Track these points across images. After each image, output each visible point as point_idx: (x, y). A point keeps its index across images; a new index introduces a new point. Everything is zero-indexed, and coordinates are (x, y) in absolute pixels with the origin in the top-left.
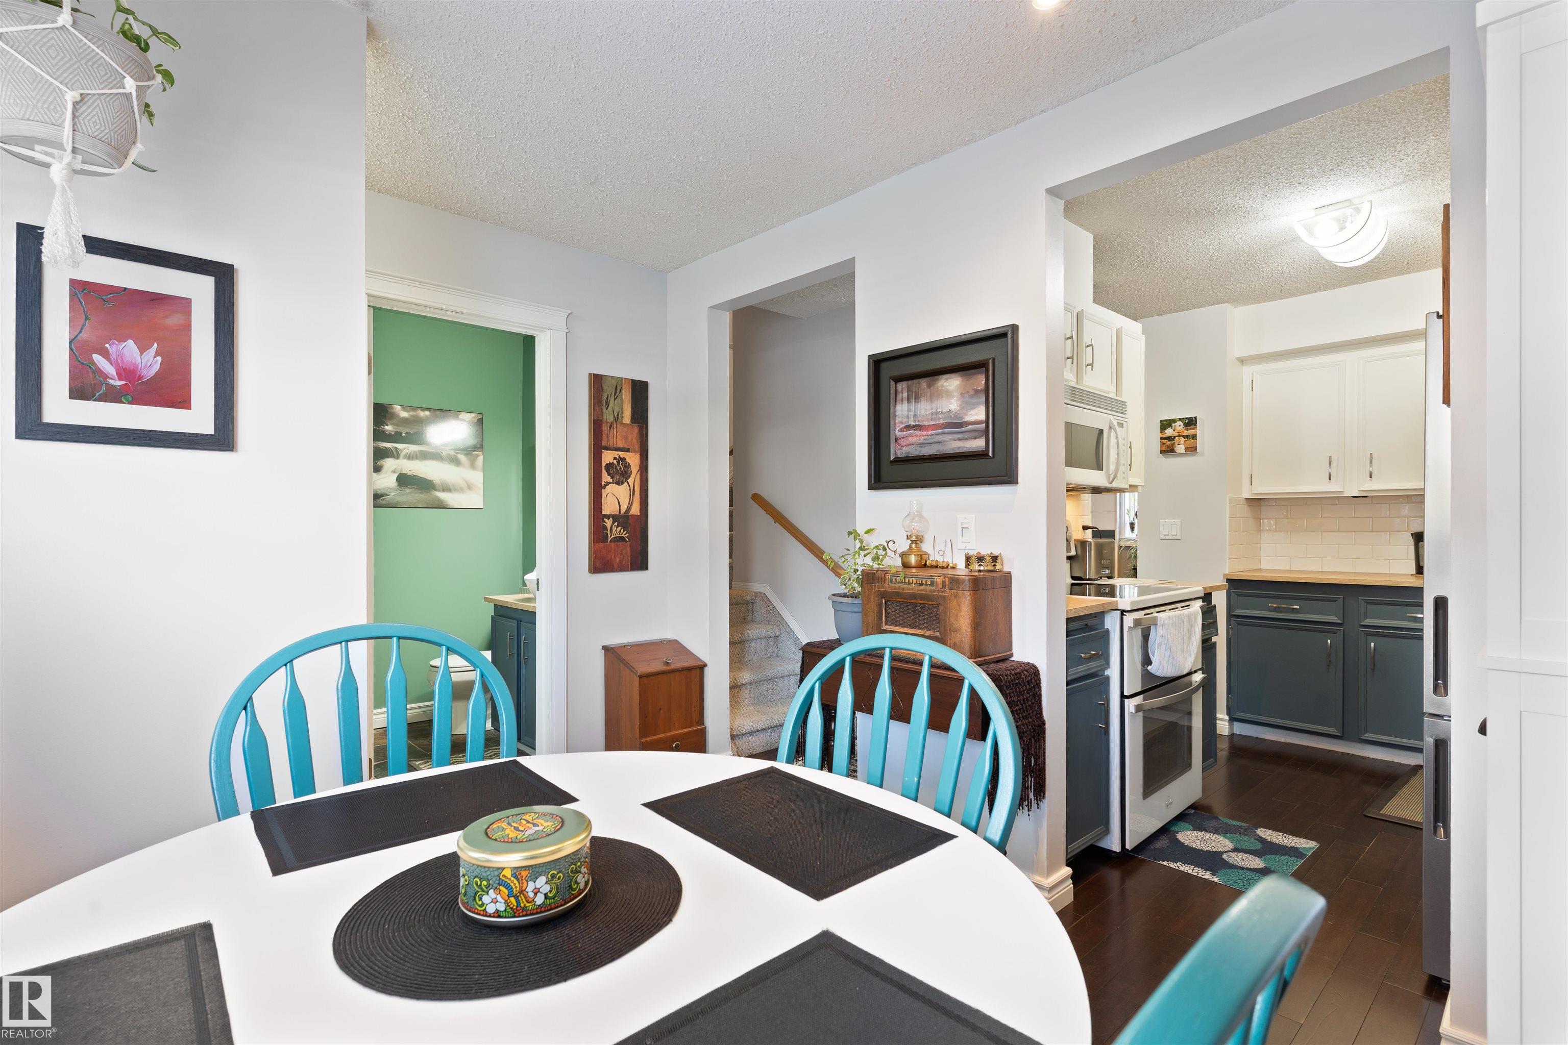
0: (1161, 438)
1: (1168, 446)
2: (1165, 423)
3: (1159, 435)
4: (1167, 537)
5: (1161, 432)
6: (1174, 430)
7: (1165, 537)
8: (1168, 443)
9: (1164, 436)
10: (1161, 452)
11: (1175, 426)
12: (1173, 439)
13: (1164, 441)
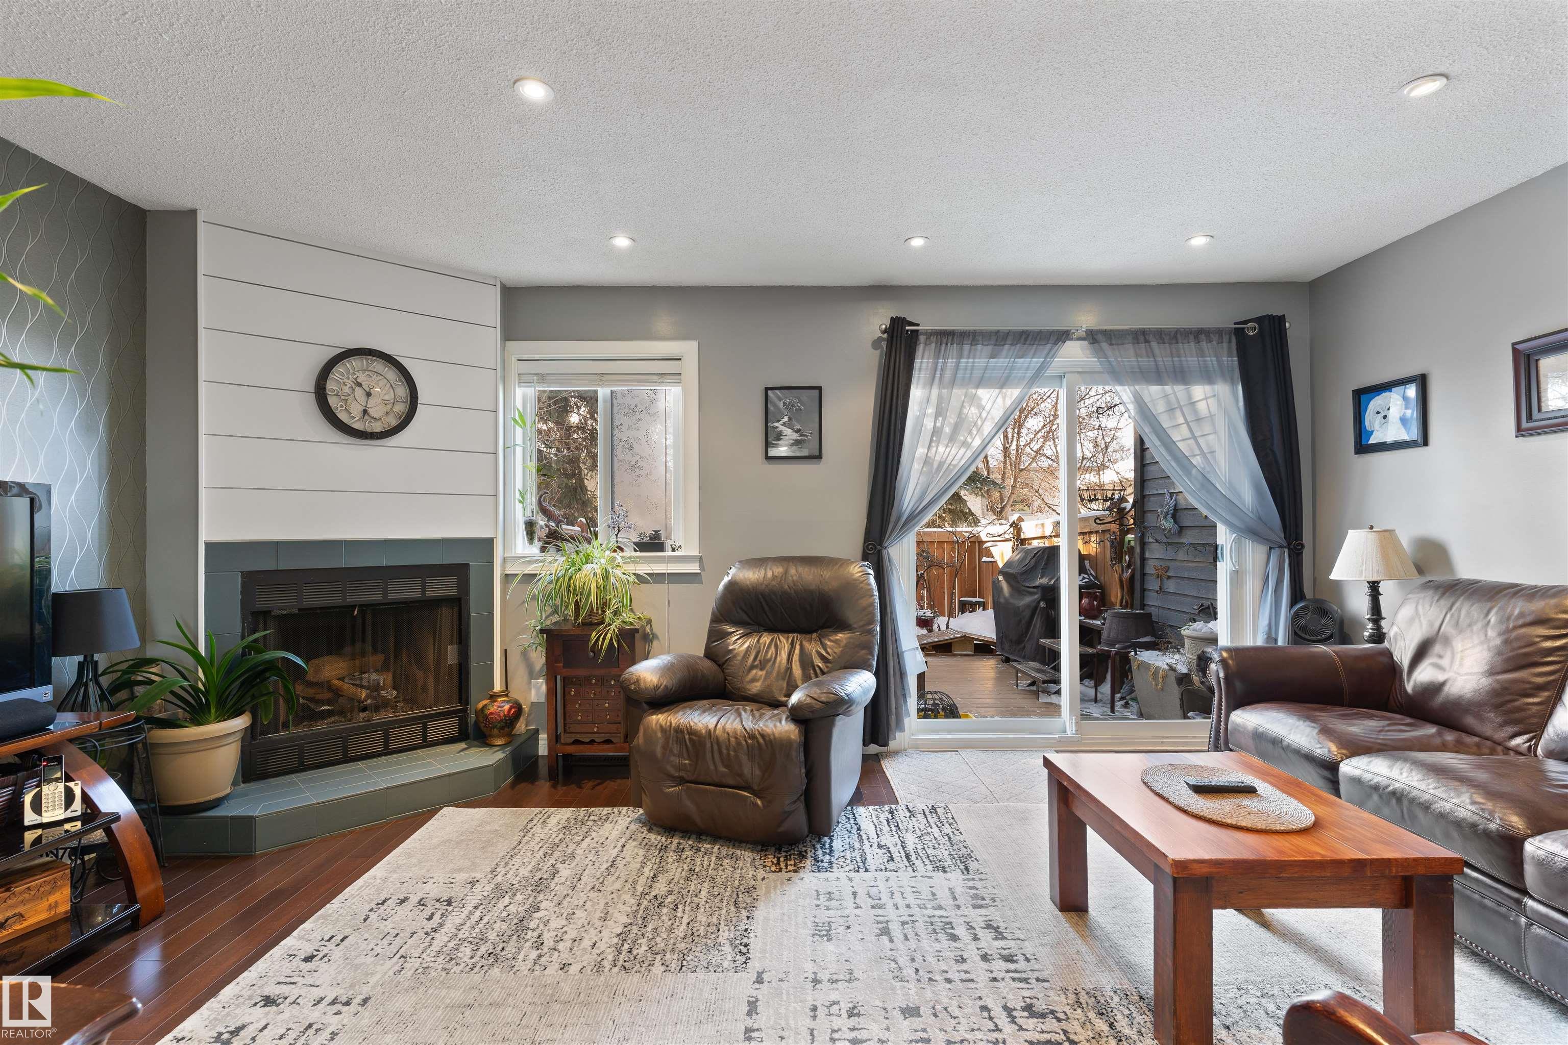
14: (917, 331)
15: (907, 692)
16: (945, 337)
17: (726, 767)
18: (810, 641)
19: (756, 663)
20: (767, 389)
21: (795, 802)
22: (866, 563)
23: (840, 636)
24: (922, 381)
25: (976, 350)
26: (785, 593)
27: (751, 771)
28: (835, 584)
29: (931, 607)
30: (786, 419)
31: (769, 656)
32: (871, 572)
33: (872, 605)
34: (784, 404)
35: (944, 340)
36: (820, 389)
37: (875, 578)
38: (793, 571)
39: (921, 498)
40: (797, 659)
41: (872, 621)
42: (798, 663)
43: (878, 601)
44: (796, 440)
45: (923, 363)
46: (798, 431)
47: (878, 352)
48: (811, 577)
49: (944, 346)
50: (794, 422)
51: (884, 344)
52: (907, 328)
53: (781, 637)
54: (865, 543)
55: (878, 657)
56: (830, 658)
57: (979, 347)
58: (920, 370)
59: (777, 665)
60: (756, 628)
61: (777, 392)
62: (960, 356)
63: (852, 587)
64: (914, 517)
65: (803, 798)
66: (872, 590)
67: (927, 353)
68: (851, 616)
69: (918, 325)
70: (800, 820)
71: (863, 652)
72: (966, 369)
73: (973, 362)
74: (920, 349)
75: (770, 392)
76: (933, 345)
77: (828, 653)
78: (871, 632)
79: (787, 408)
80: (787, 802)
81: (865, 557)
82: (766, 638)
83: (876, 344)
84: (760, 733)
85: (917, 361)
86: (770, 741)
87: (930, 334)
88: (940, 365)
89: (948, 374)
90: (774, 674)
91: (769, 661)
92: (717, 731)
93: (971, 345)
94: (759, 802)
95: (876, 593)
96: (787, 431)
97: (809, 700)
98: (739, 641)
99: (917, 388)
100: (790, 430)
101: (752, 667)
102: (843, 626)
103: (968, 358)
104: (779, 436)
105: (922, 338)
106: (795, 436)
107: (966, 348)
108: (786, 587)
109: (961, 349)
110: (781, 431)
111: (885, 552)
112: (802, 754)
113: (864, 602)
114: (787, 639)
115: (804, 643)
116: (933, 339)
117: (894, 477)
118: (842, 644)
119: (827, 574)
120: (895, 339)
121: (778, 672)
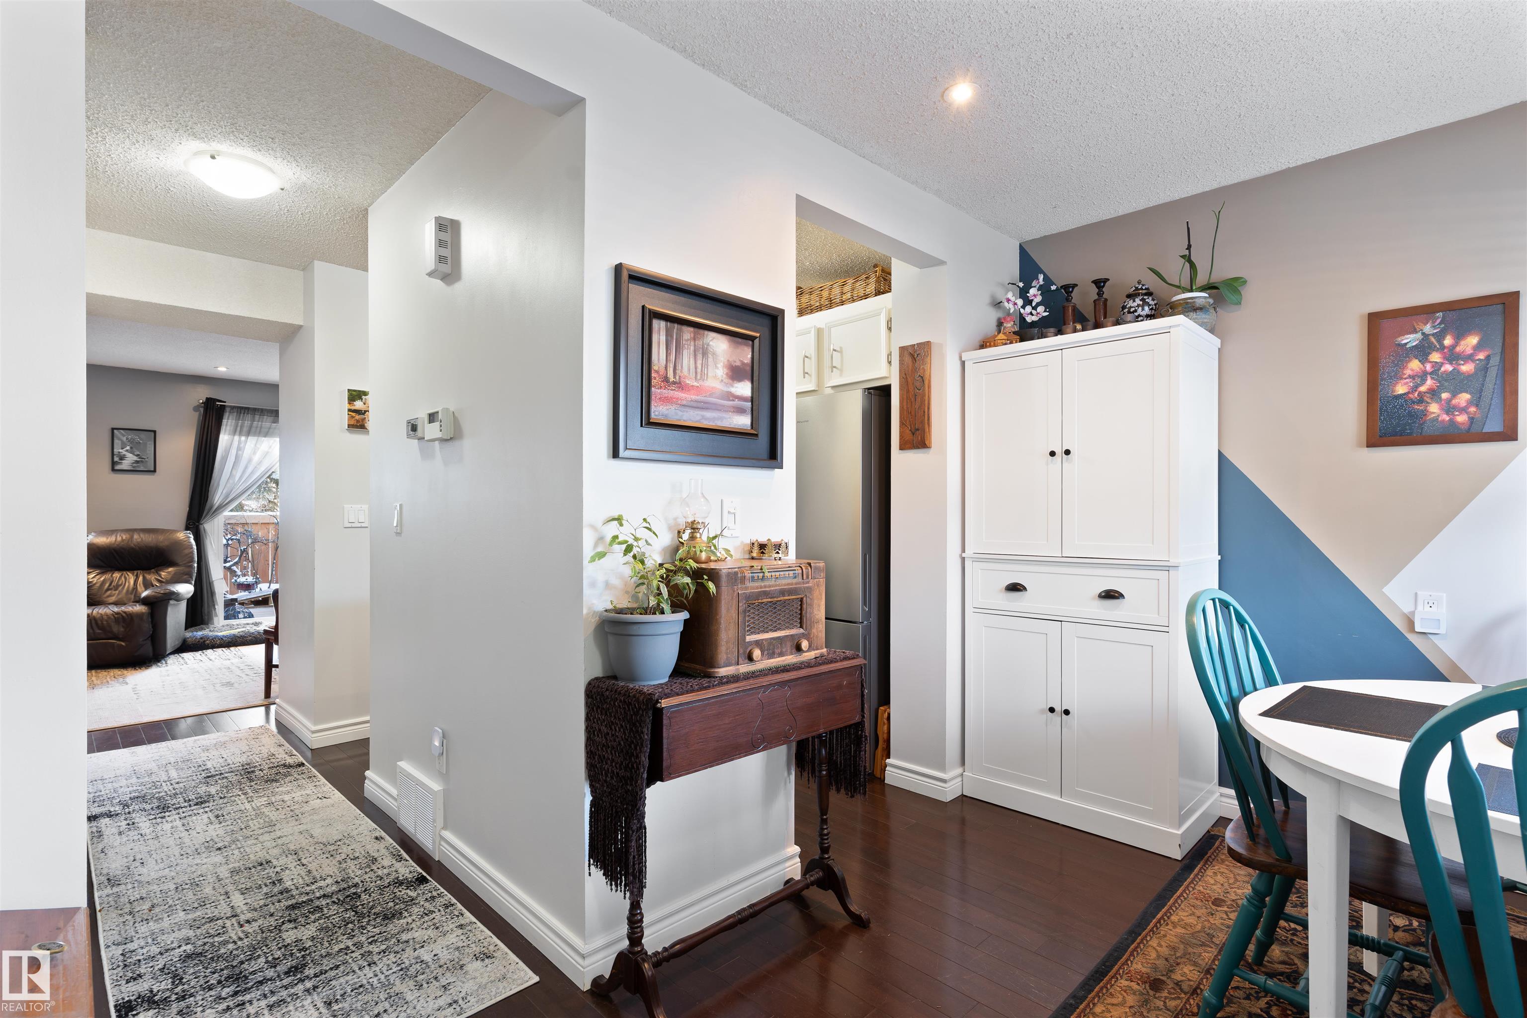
0: (350, 410)
1: (358, 421)
2: (353, 393)
3: (347, 406)
4: (353, 525)
5: (349, 403)
6: (365, 404)
7: (350, 525)
8: (358, 417)
9: (353, 408)
10: (349, 426)
11: (366, 399)
12: (364, 414)
13: (353, 414)
14: (224, 405)
15: (215, 603)
16: (242, 411)
17: (100, 629)
18: (149, 574)
19: (111, 587)
20: (113, 429)
21: (146, 640)
22: (188, 532)
23: (170, 569)
24: (227, 432)
25: (263, 418)
26: (132, 548)
27: (117, 629)
28: (166, 543)
29: (254, 575)
30: (128, 448)
31: (120, 583)
32: (192, 536)
33: (192, 553)
34: (127, 439)
35: (243, 412)
36: (155, 432)
37: (194, 539)
38: (136, 536)
39: (227, 496)
40: (141, 582)
41: (192, 561)
42: (142, 585)
43: (196, 551)
44: (136, 461)
45: (228, 423)
46: (137, 455)
47: (197, 413)
48: (150, 539)
49: (242, 415)
50: (134, 450)
51: (202, 410)
52: (217, 403)
53: (129, 573)
54: (187, 521)
55: (196, 579)
56: (164, 580)
57: (265, 417)
58: (227, 425)
59: (126, 587)
60: (110, 569)
61: (121, 431)
62: (253, 420)
63: (179, 545)
64: (221, 507)
65: (150, 638)
66: (192, 545)
67: (230, 418)
68: (178, 560)
69: (225, 402)
70: (148, 649)
71: (185, 577)
72: (257, 427)
73: (262, 424)
74: (226, 415)
75: (115, 431)
76: (235, 414)
77: (162, 578)
78: (192, 567)
79: (129, 441)
80: (141, 640)
81: (187, 528)
82: (117, 575)
83: (196, 409)
84: (123, 612)
85: (224, 421)
86: (130, 614)
87: (233, 408)
88: (240, 424)
89: (245, 429)
90: (125, 591)
91: (121, 585)
92: (94, 614)
93: (260, 415)
94: (123, 644)
95: (195, 547)
96: (129, 455)
97: (153, 594)
98: (97, 577)
99: (224, 434)
100: (131, 455)
101: (108, 589)
102: (172, 564)
103: (258, 421)
104: (122, 458)
105: (228, 409)
106: (136, 458)
107: (257, 417)
108: (132, 545)
109: (254, 417)
110: (124, 455)
111: (201, 527)
112: (150, 618)
113: (186, 551)
114: (133, 574)
115: (145, 575)
116: (235, 410)
117: (208, 483)
118: (173, 573)
119: (161, 538)
120: (209, 410)
121: (128, 591)
